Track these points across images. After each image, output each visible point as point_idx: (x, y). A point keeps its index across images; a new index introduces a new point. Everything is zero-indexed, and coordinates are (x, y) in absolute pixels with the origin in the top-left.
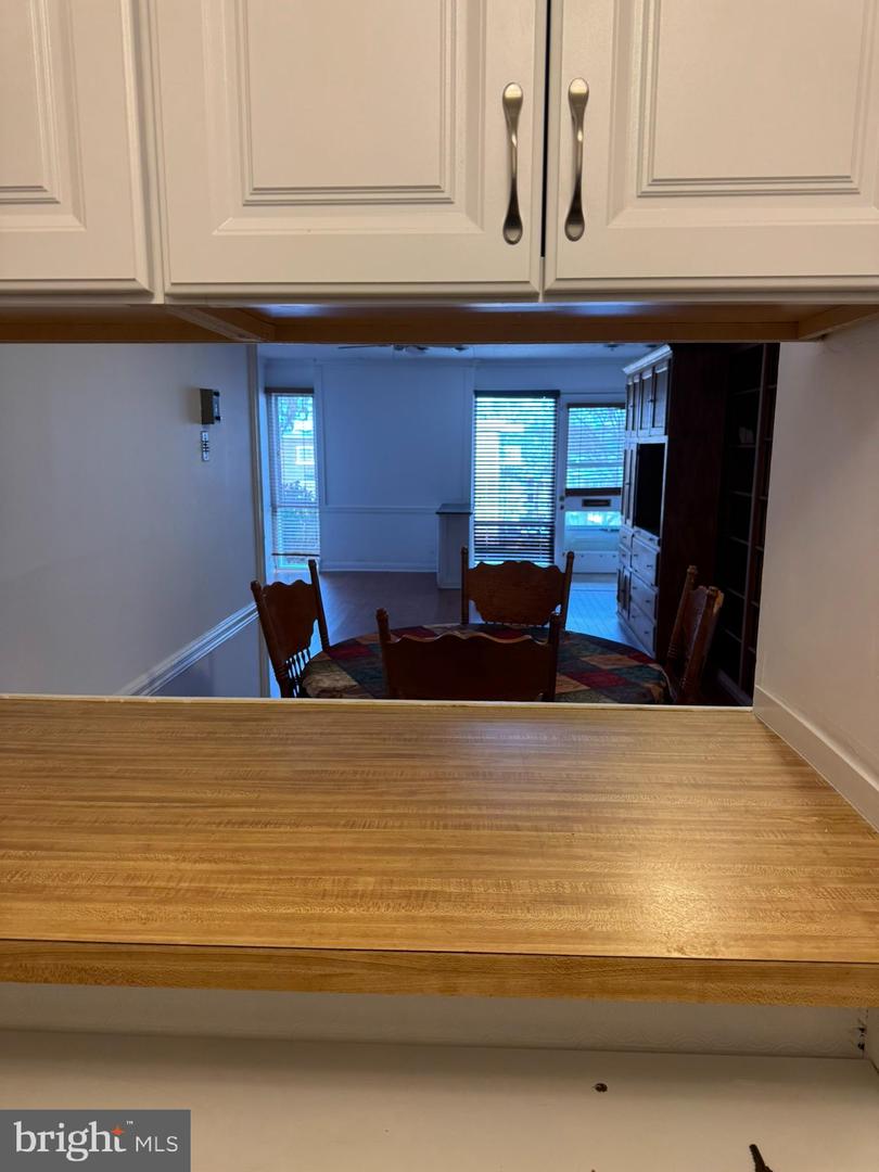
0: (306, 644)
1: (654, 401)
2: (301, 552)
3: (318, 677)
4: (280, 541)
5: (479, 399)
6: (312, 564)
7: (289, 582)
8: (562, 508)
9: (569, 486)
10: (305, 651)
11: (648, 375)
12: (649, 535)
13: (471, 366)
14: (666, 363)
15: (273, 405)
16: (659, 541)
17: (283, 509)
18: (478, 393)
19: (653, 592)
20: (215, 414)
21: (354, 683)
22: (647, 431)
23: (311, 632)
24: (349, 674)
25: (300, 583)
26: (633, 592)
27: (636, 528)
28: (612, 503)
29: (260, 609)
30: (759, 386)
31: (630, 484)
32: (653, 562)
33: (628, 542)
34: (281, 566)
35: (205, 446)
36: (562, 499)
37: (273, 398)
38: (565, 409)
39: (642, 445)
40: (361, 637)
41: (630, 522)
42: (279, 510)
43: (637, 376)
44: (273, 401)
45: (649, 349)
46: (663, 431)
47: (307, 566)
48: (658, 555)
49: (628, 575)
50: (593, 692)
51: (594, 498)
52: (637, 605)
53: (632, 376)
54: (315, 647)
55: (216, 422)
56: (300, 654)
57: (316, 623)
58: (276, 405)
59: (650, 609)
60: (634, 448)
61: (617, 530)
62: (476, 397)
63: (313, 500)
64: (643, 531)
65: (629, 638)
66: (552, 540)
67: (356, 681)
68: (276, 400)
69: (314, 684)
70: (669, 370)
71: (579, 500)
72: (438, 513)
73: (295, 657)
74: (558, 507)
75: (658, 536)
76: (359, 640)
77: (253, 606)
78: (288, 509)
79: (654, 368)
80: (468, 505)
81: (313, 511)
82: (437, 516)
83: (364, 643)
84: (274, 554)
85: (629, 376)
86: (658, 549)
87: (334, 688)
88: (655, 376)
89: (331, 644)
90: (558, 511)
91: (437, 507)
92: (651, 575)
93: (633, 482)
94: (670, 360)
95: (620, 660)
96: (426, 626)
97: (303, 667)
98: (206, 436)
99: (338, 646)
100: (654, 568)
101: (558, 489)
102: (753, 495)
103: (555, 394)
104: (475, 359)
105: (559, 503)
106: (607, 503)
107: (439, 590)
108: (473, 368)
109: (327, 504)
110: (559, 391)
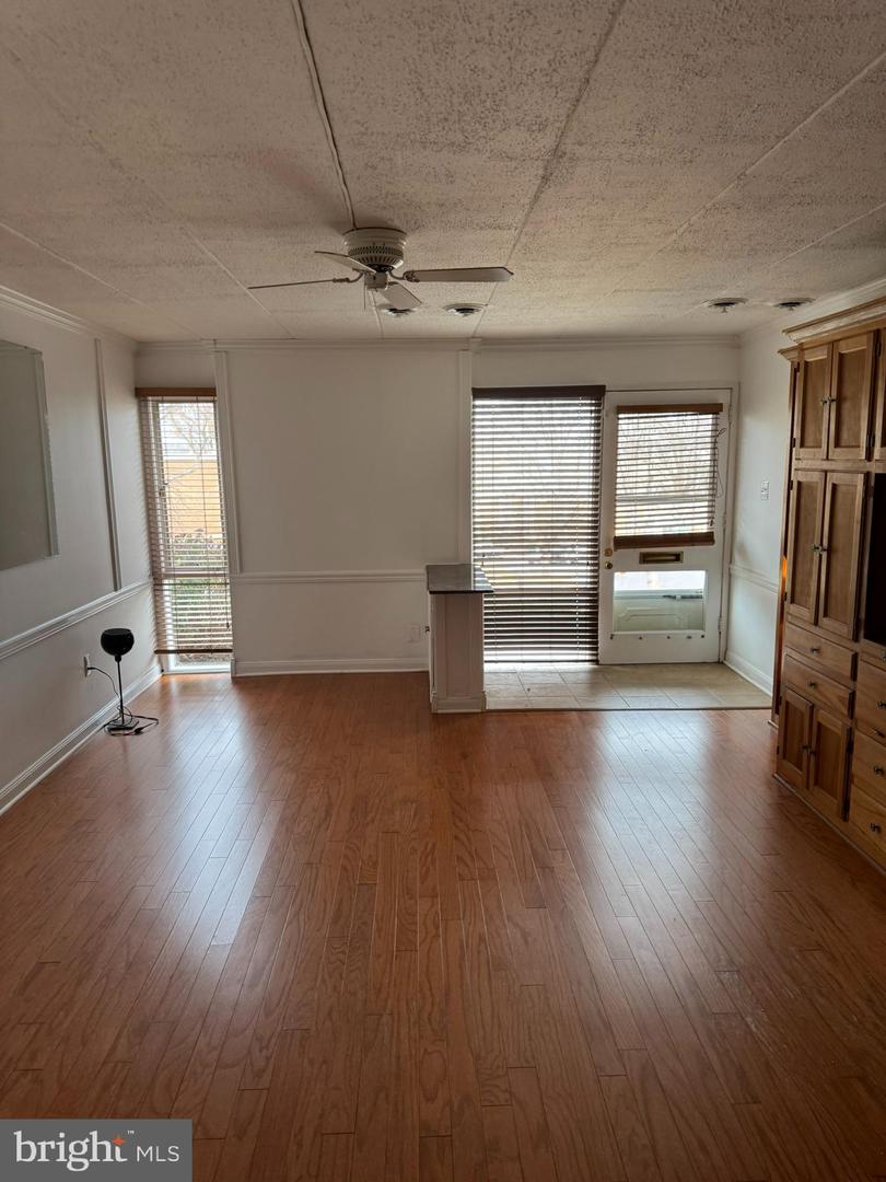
2: (204, 645)
4: (170, 630)
5: (478, 402)
8: (610, 566)
9: (619, 533)
13: (466, 350)
15: (151, 416)
18: (479, 393)
27: (866, 644)
28: (685, 558)
34: (171, 668)
36: (608, 553)
37: (150, 404)
38: (612, 415)
42: (165, 581)
44: (151, 410)
51: (658, 551)
58: (156, 416)
61: (698, 597)
62: (475, 398)
63: (220, 565)
66: (594, 616)
68: (156, 408)
71: (635, 553)
72: (431, 592)
74: (603, 566)
78: (183, 580)
81: (222, 580)
82: (429, 598)
84: (156, 652)
90: (603, 571)
101: (603, 538)
103: (595, 393)
104: (473, 337)
105: (603, 560)
106: (677, 558)
107: (436, 715)
108: (470, 353)
109: (242, 570)
110: (604, 387)
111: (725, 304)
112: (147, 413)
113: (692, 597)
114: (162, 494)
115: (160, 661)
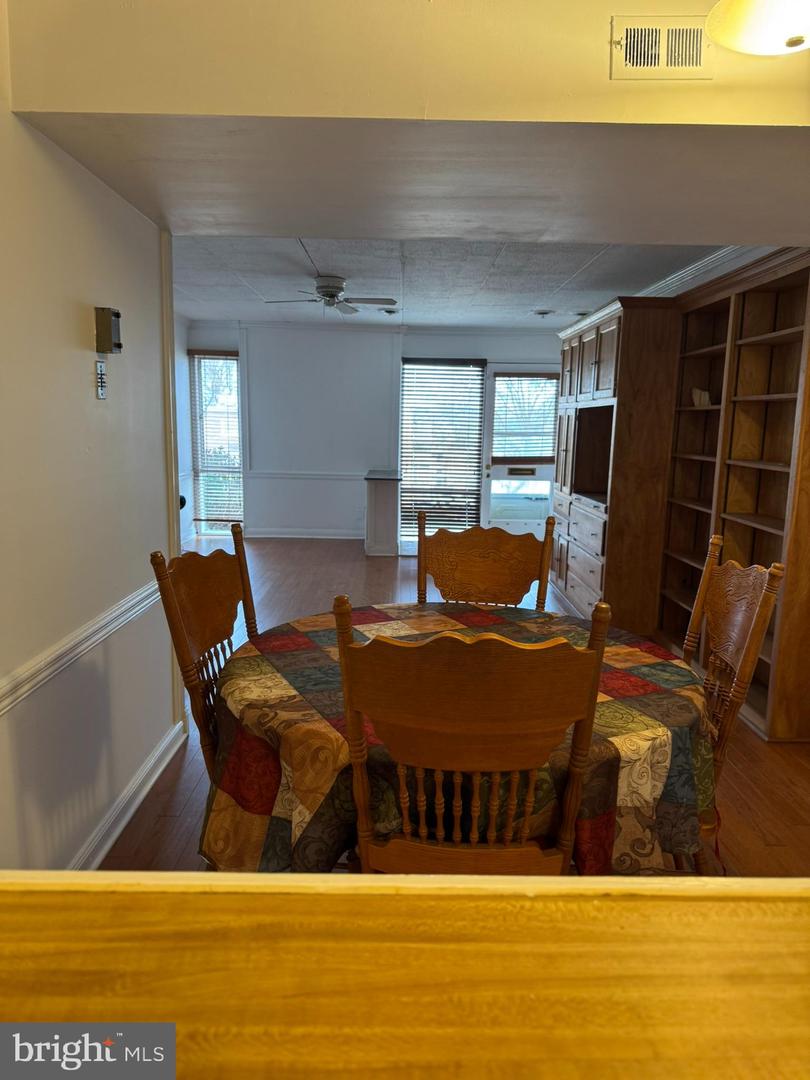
0: (228, 633)
1: (598, 363)
2: (224, 517)
3: (243, 683)
4: (202, 506)
5: (406, 366)
6: (237, 531)
7: (205, 552)
8: (488, 476)
9: (495, 454)
10: (226, 642)
11: (590, 337)
12: (595, 503)
13: (399, 333)
14: (616, 321)
15: (196, 368)
16: (606, 508)
17: (205, 474)
18: (406, 361)
19: (599, 562)
20: (114, 340)
21: (294, 692)
22: (590, 396)
23: (234, 616)
24: (285, 677)
25: (220, 554)
26: (571, 562)
27: (574, 496)
28: (537, 472)
29: (162, 589)
30: (725, 341)
31: (566, 451)
32: (599, 530)
33: (565, 509)
34: (203, 531)
35: (101, 381)
36: (488, 467)
37: (196, 360)
38: (492, 378)
39: (580, 409)
40: (298, 622)
41: (567, 489)
42: (201, 474)
43: (577, 340)
44: (196, 363)
45: (580, 317)
46: (611, 392)
47: (230, 533)
48: (605, 523)
49: (565, 543)
50: (618, 705)
51: (520, 467)
52: (576, 574)
53: (570, 340)
54: (240, 636)
55: (115, 350)
56: (219, 646)
57: (240, 606)
58: (200, 368)
59: (596, 580)
60: (572, 413)
61: (546, 499)
62: (404, 364)
63: (237, 465)
64: (584, 499)
65: (566, 609)
66: (478, 508)
67: (296, 688)
68: (200, 362)
69: (237, 693)
70: (619, 328)
71: (506, 468)
72: (366, 479)
73: (212, 650)
74: (485, 475)
75: (604, 502)
76: (296, 625)
77: (154, 585)
78: (212, 474)
79: (598, 329)
80: (396, 472)
81: (238, 475)
82: (365, 483)
83: (302, 629)
84: (195, 520)
85: (564, 342)
86: (605, 517)
87: (266, 701)
88: (599, 336)
89: (260, 632)
90: (484, 479)
91: (365, 474)
92: (596, 544)
93: (571, 448)
94: (620, 318)
95: (630, 654)
96: (376, 607)
97: (222, 665)
98: (103, 367)
99: (269, 634)
100: (600, 536)
101: (484, 457)
102: (718, 460)
103: (481, 363)
104: (403, 325)
105: (485, 472)
106: (532, 472)
107: (367, 557)
108: (401, 335)
109: (250, 469)
110: (486, 360)
111: (543, 313)
112: (194, 365)
113: (541, 499)
114: (201, 418)
115: (196, 526)
